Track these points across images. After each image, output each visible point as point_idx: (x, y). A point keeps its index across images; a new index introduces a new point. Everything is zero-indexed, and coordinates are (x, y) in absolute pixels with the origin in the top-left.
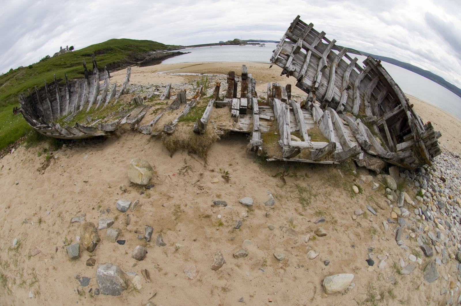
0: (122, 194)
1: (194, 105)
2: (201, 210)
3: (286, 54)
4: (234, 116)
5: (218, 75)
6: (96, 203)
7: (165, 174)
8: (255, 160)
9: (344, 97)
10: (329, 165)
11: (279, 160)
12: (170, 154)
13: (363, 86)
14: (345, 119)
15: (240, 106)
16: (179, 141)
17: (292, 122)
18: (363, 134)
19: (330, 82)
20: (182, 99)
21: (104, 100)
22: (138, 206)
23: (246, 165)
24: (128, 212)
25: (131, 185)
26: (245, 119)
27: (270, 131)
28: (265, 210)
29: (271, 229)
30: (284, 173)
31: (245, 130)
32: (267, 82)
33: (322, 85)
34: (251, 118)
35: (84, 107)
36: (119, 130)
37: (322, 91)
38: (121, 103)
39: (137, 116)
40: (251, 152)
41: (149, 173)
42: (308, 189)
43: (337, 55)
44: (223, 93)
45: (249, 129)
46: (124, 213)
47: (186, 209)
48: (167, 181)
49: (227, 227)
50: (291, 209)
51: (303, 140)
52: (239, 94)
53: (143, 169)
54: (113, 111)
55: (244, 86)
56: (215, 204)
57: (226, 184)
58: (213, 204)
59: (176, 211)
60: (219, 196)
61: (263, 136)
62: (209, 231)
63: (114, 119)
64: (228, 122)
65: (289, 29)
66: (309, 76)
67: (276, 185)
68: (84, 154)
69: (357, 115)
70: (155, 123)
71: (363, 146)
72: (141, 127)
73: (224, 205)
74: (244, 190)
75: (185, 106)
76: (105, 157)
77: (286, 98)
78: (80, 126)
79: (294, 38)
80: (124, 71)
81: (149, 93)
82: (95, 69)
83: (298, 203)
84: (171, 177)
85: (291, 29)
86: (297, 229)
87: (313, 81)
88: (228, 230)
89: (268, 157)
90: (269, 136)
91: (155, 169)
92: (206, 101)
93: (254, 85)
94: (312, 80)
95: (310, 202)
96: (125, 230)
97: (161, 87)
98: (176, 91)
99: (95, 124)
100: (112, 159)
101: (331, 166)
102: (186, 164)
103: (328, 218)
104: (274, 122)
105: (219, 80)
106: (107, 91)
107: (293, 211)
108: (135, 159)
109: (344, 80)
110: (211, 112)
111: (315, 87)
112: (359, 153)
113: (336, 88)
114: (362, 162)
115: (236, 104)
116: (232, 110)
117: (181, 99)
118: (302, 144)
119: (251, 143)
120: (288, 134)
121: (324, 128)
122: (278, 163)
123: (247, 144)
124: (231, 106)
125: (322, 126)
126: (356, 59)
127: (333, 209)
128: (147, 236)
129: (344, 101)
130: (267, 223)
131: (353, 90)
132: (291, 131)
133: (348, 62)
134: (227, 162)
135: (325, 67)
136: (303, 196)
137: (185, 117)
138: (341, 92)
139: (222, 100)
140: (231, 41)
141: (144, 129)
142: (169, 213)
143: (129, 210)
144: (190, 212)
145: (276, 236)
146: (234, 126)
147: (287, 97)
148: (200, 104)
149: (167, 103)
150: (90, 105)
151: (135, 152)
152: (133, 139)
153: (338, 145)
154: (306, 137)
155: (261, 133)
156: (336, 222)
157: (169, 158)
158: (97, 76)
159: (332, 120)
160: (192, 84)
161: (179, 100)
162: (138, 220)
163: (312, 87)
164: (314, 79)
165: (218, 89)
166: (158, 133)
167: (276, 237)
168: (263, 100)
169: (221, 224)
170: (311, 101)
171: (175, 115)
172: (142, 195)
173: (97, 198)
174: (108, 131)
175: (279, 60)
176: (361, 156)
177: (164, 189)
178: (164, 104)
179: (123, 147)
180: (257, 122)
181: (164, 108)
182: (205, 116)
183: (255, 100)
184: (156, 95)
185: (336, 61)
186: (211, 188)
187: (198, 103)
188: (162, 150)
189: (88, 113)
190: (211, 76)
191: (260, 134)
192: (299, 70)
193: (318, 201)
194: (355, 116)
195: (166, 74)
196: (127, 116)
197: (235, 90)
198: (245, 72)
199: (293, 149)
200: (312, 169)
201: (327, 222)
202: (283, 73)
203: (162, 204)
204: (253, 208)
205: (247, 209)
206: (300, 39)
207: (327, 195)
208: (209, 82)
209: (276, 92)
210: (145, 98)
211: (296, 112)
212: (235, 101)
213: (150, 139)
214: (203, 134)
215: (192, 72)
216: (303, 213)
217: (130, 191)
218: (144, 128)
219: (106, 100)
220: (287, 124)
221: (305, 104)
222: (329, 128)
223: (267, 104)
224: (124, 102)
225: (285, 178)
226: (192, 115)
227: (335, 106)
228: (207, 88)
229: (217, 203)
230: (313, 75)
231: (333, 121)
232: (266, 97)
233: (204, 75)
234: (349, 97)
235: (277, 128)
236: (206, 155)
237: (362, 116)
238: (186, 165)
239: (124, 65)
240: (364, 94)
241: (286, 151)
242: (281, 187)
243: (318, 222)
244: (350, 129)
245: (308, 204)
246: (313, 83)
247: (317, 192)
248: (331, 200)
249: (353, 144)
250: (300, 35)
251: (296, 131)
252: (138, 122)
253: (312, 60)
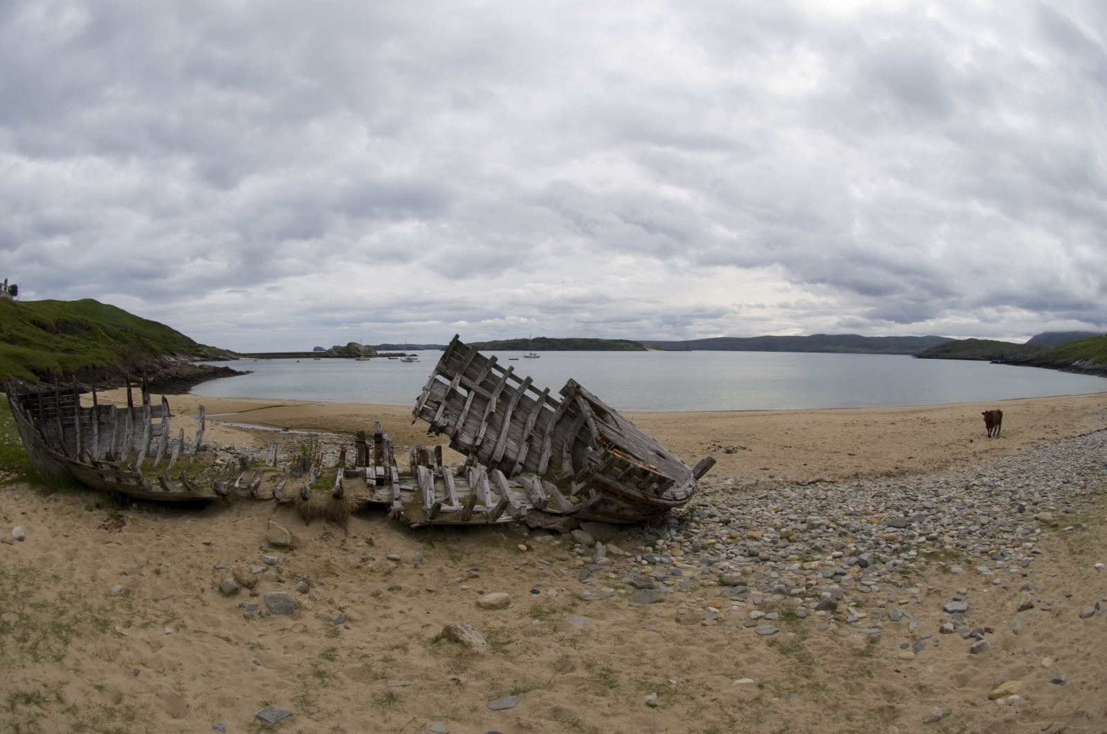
3: (435, 401)
9: (522, 453)
13: (559, 429)
15: (376, 475)
19: (501, 434)
26: (383, 489)
31: (384, 502)
33: (487, 441)
34: (390, 488)
37: (487, 449)
43: (516, 391)
44: (351, 459)
45: (388, 501)
52: (372, 461)
55: (379, 451)
65: (441, 359)
66: (467, 430)
69: (544, 474)
79: (449, 374)
85: (445, 359)
87: (473, 437)
92: (332, 471)
93: (391, 450)
104: (418, 493)
109: (525, 426)
111: (477, 445)
113: (511, 442)
115: (370, 474)
116: (367, 480)
124: (366, 475)
126: (547, 390)
129: (522, 458)
131: (542, 440)
135: (493, 413)
138: (517, 446)
139: (352, 469)
146: (371, 496)
147: (435, 462)
148: (325, 474)
163: (472, 446)
164: (475, 435)
165: (343, 456)
170: (471, 466)
175: (425, 412)
180: (398, 493)
181: (283, 475)
183: (394, 470)
185: (514, 401)
187: (323, 472)
192: (454, 424)
194: (540, 476)
197: (367, 456)
198: (379, 432)
202: (430, 431)
206: (457, 373)
209: (421, 457)
211: (446, 480)
212: (369, 470)
221: (460, 470)
223: (409, 474)
227: (507, 468)
230: (474, 429)
234: (531, 451)
237: (552, 475)
240: (562, 443)
246: (473, 440)
250: (459, 365)
253: (475, 405)
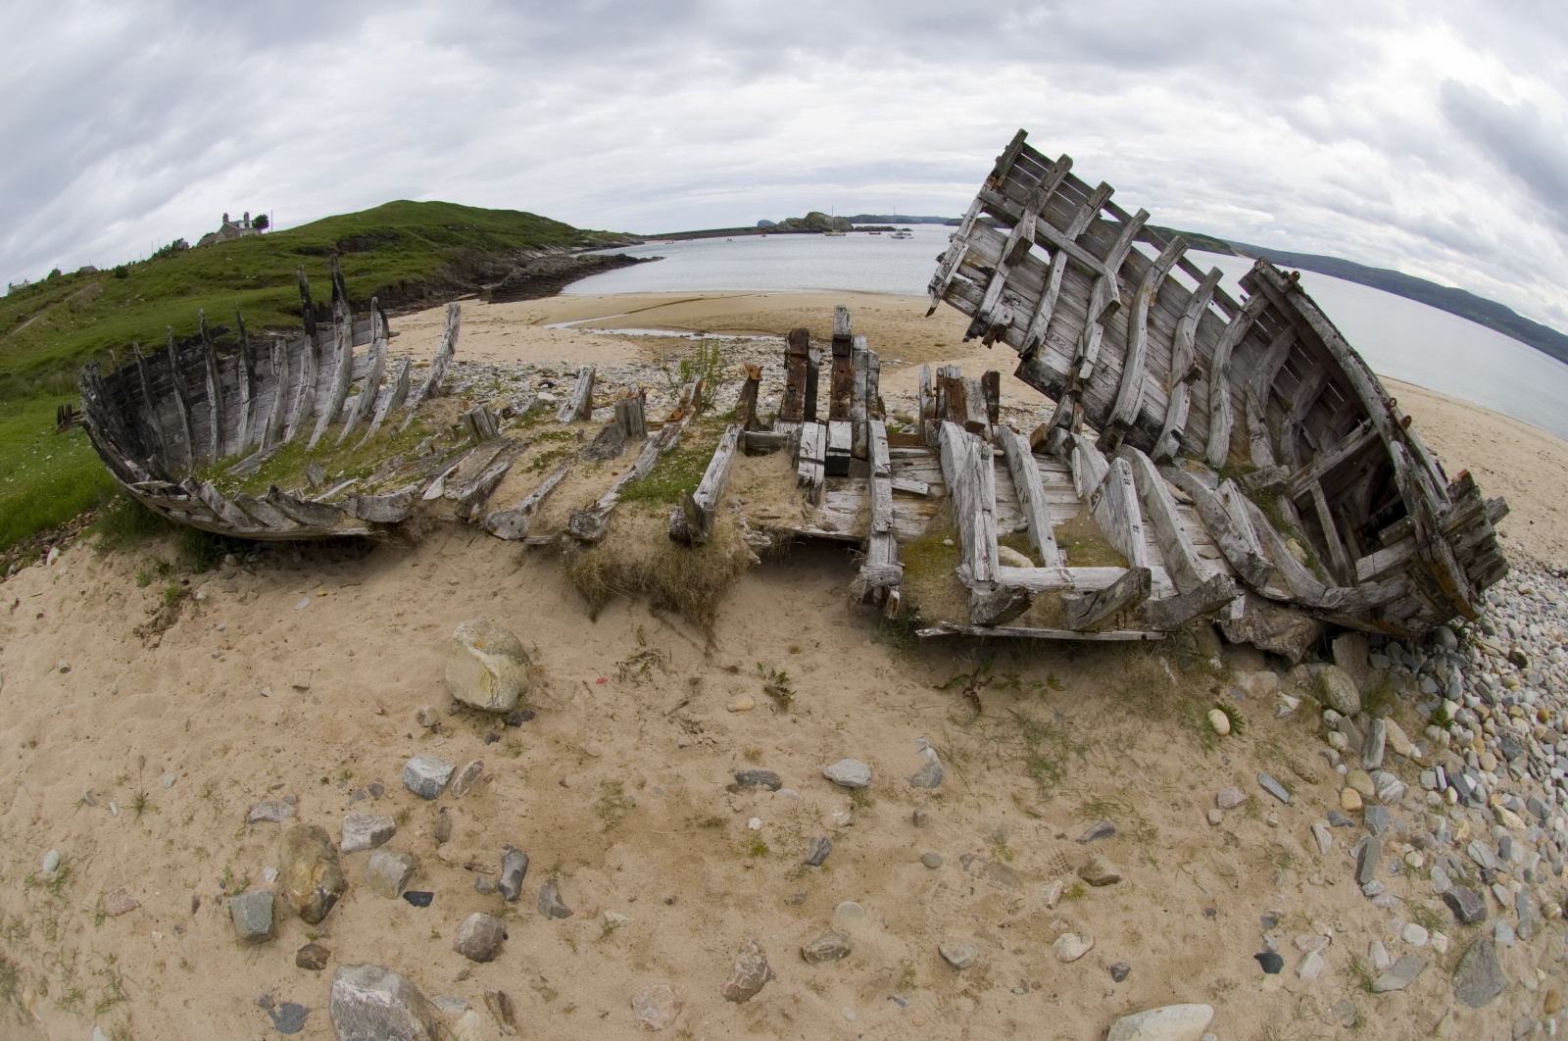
0: (424, 737)
1: (671, 444)
2: (694, 801)
3: (980, 266)
4: (805, 485)
5: (753, 338)
6: (336, 764)
7: (571, 678)
8: (876, 633)
9: (1177, 408)
10: (1128, 645)
11: (958, 634)
12: (589, 609)
13: (1240, 364)
14: (1182, 483)
15: (828, 448)
16: (619, 566)
17: (1003, 501)
18: (1244, 532)
19: (1131, 356)
20: (630, 423)
21: (368, 414)
22: (477, 779)
23: (846, 651)
24: (442, 802)
25: (456, 708)
26: (843, 492)
27: (929, 532)
28: (911, 802)
29: (929, 864)
30: (975, 675)
31: (844, 531)
32: (920, 361)
33: (1104, 371)
34: (863, 488)
35: (299, 432)
36: (418, 521)
37: (1103, 389)
38: (426, 427)
39: (479, 476)
40: (865, 608)
41: (518, 673)
42: (1057, 728)
43: (1152, 264)
44: (770, 399)
45: (857, 529)
46: (430, 802)
47: (640, 798)
48: (577, 700)
49: (782, 858)
50: (998, 797)
51: (1040, 563)
52: (823, 408)
53: (498, 657)
54: (398, 454)
55: (842, 378)
56: (742, 783)
57: (778, 716)
58: (734, 782)
59: (609, 802)
60: (753, 756)
61: (907, 551)
62: (719, 871)
63: (401, 482)
64: (787, 505)
65: (989, 180)
66: (1058, 340)
67: (948, 719)
68: (295, 592)
69: (1221, 466)
70: (540, 504)
71: (1244, 572)
72: (493, 517)
73: (771, 785)
74: (840, 735)
75: (643, 448)
76: (368, 608)
77: (983, 419)
78: (286, 498)
79: (1009, 212)
80: (438, 315)
81: (520, 395)
82: (338, 303)
83: (1023, 775)
84: (591, 687)
85: (998, 178)
86: (1019, 864)
87: (1072, 359)
88: (785, 869)
89: (922, 624)
90: (925, 550)
91: (537, 659)
92: (714, 430)
93: (873, 374)
94: (1071, 354)
95: (1065, 772)
96: (433, 860)
97: (560, 375)
98: (613, 390)
99: (337, 494)
100: (394, 618)
101: (1135, 648)
102: (645, 645)
103: (1125, 824)
104: (942, 503)
105: (755, 354)
106: (377, 380)
107: (1007, 804)
108: (472, 622)
109: (1176, 347)
110: (729, 470)
111: (1082, 379)
112: (1229, 601)
113: (1152, 379)
114: (1242, 630)
115: (812, 443)
116: (801, 464)
117: (628, 423)
118: (1037, 576)
119: (865, 576)
120: (988, 545)
121: (1110, 519)
122: (955, 643)
123: (850, 578)
124: (798, 448)
125: (1104, 511)
126: (1217, 274)
127: (1142, 793)
128: (506, 881)
129: (1178, 421)
130: (918, 847)
131: (1209, 382)
132: (1000, 531)
133: (1191, 285)
134: (784, 640)
135: (1113, 307)
136: (1041, 752)
137: (640, 484)
138: (1166, 390)
139: (766, 428)
140: (799, 220)
141: (501, 523)
142: (585, 808)
143: (447, 793)
144: (655, 807)
145: (946, 888)
146: (806, 516)
147: (985, 415)
148: (692, 440)
149: (580, 436)
150: (321, 427)
151: (471, 599)
152: (464, 554)
153: (1158, 574)
154: (1050, 551)
155: (898, 543)
156: (1152, 834)
157: (587, 622)
158: (345, 328)
159: (1138, 490)
160: (665, 369)
161: (621, 424)
162: (478, 827)
163: (1069, 379)
164: (1075, 351)
165: (753, 388)
166: (549, 537)
167: (948, 891)
168: (907, 427)
169: (760, 850)
170: (1068, 428)
171: (607, 478)
172: (494, 744)
173: (339, 746)
174: (381, 520)
175: (958, 289)
176: (1237, 609)
177: (567, 726)
178: (571, 437)
179: (428, 578)
180: (885, 505)
181: (573, 451)
182: (708, 482)
183: (878, 429)
184: (544, 402)
185: (1150, 284)
186: (727, 729)
187: (686, 437)
188: (564, 597)
189: (313, 454)
190: (731, 342)
191: (895, 544)
192: (1026, 321)
193: (1091, 768)
194: (1216, 470)
195: (577, 331)
196: (447, 473)
197: (812, 393)
198: (845, 331)
199: (1006, 596)
200: (1072, 660)
201: (1122, 836)
202: (971, 334)
203: (560, 779)
204: (870, 796)
205: (849, 800)
206: (1027, 212)
207: (1123, 745)
208: (723, 360)
209: (948, 398)
210: (507, 413)
211: (1017, 467)
212: (810, 430)
213: (523, 556)
214: (700, 545)
215: (666, 328)
216: (1041, 810)
217: (453, 730)
218: (504, 518)
219: (374, 414)
220: (984, 510)
221: (1045, 437)
222: (1126, 517)
223: (917, 441)
224: (434, 423)
225: (980, 692)
226: (665, 477)
227: (1149, 440)
228: (716, 381)
229: (747, 778)
230: (1073, 337)
231: (1144, 493)
232: (915, 415)
233: (707, 336)
234: (1194, 407)
235: (952, 524)
236: (711, 615)
237: (1238, 470)
238: (643, 650)
239: (435, 294)
240: (1245, 393)
241: (981, 602)
242: (966, 725)
243: (1092, 838)
244: (1199, 519)
245: (1056, 777)
246: (1072, 366)
247: (1087, 738)
248: (1137, 760)
249: (1211, 570)
250: (1028, 197)
251: (1016, 531)
252: (482, 496)
253: (1069, 285)
